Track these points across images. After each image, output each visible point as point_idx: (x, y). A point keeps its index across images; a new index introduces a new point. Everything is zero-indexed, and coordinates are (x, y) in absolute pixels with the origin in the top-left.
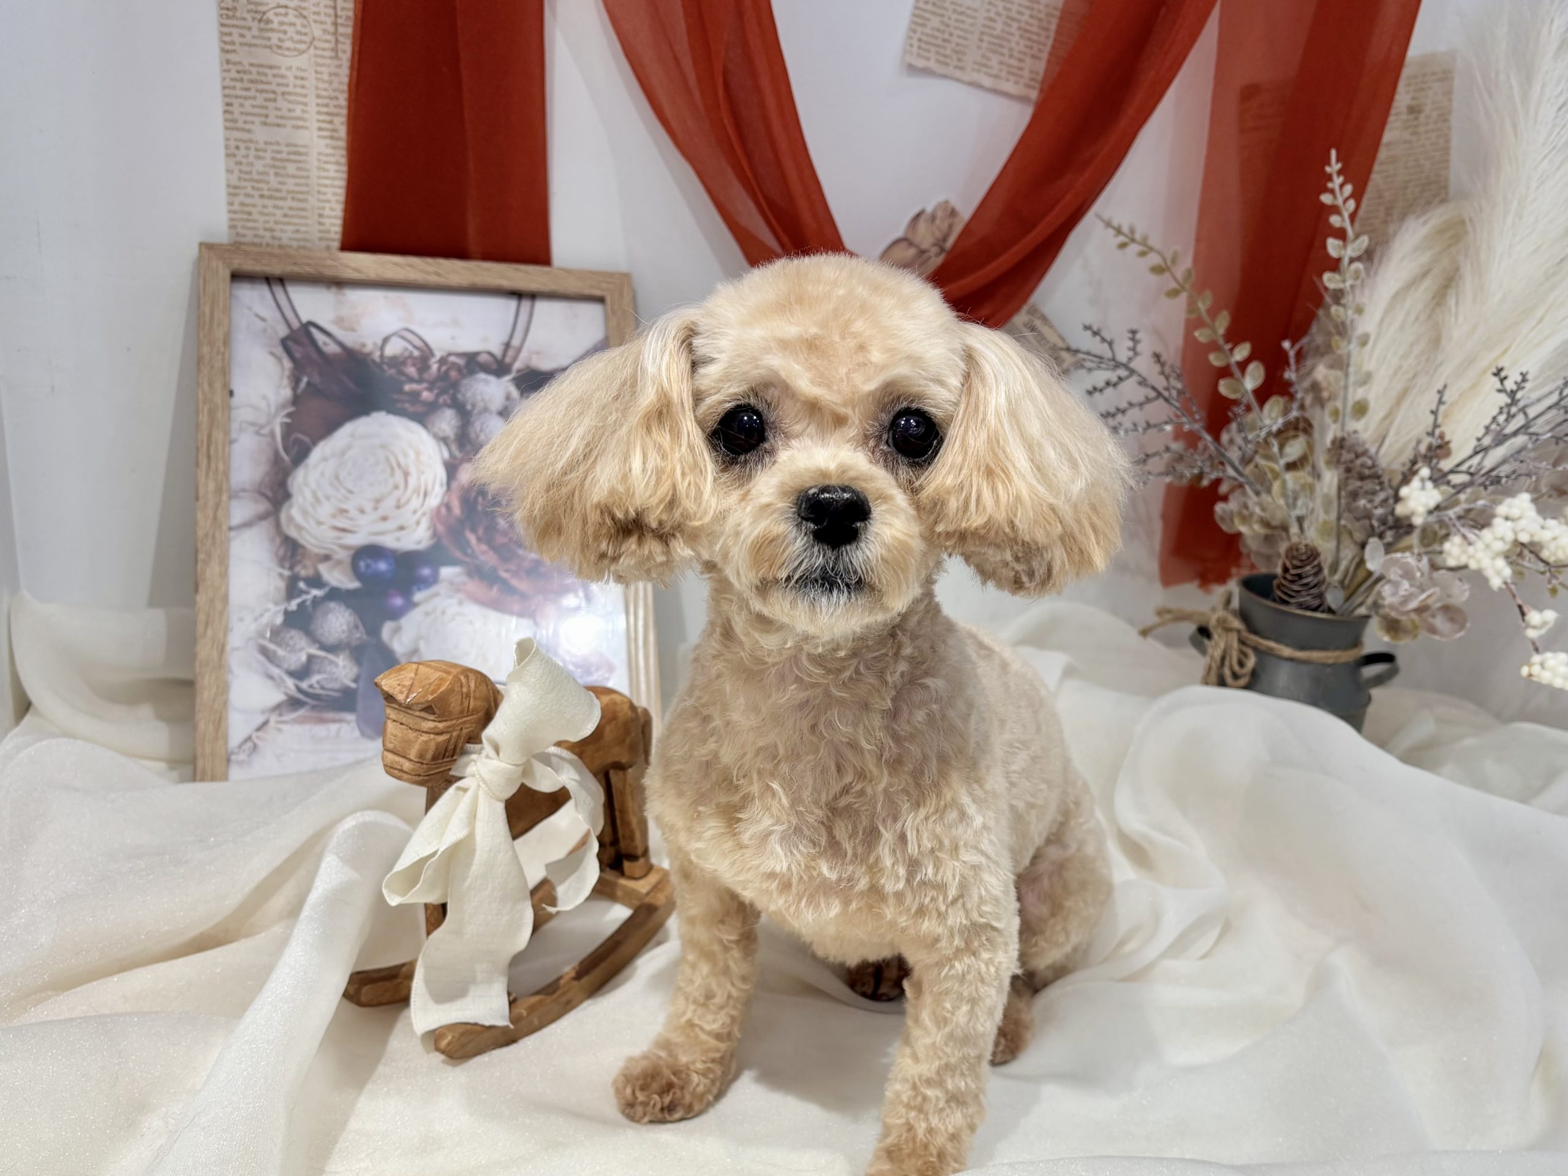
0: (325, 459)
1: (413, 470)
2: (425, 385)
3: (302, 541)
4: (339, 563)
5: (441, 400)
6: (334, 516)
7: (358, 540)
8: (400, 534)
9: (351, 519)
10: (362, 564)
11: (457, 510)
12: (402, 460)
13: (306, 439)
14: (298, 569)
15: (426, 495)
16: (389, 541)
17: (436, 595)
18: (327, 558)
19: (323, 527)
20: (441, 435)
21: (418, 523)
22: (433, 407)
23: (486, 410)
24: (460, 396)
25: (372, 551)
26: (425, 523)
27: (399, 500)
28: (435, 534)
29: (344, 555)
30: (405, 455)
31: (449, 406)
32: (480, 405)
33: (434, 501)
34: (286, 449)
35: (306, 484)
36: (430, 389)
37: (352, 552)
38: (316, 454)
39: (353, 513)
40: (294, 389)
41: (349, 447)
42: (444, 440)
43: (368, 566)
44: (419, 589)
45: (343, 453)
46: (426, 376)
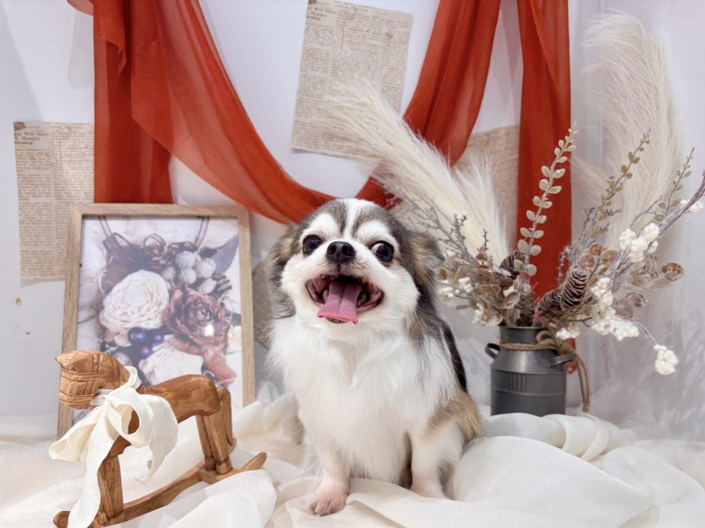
0: (119, 291)
1: (155, 295)
2: (161, 257)
3: (108, 327)
4: (123, 335)
5: (168, 263)
6: (121, 315)
7: (130, 325)
8: (148, 322)
9: (128, 316)
10: (132, 336)
11: (173, 310)
12: (151, 290)
13: (111, 283)
14: (105, 339)
15: (160, 304)
16: (144, 325)
17: (163, 347)
18: (118, 334)
19: (117, 321)
20: (168, 278)
21: (156, 317)
22: (164, 267)
23: (187, 266)
24: (176, 262)
25: (136, 330)
26: (159, 316)
27: (148, 308)
28: (163, 321)
29: (125, 332)
30: (152, 288)
31: (171, 266)
32: (185, 265)
33: (163, 307)
34: (103, 288)
35: (110, 302)
36: (164, 259)
37: (128, 331)
38: (115, 289)
39: (129, 314)
40: (108, 261)
41: (129, 286)
42: (169, 281)
43: (134, 336)
44: (156, 345)
45: (126, 288)
46: (163, 254)
